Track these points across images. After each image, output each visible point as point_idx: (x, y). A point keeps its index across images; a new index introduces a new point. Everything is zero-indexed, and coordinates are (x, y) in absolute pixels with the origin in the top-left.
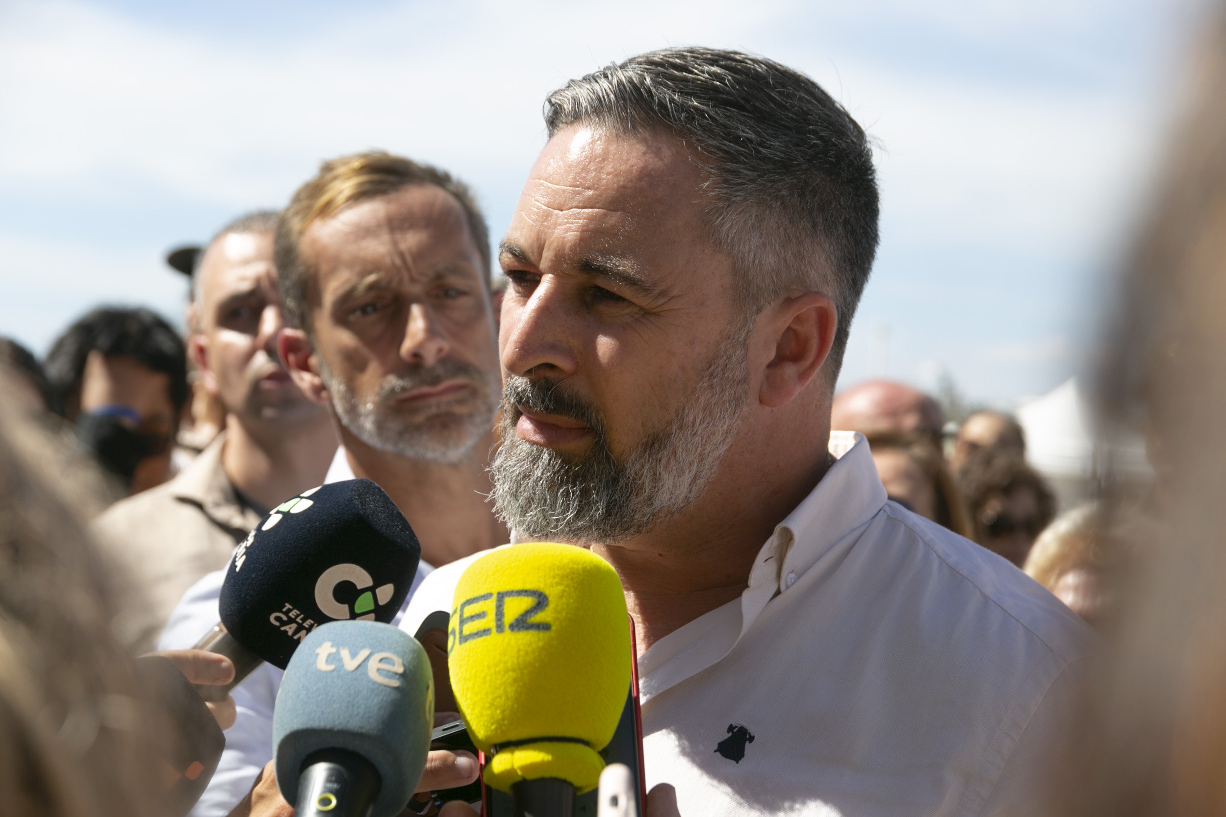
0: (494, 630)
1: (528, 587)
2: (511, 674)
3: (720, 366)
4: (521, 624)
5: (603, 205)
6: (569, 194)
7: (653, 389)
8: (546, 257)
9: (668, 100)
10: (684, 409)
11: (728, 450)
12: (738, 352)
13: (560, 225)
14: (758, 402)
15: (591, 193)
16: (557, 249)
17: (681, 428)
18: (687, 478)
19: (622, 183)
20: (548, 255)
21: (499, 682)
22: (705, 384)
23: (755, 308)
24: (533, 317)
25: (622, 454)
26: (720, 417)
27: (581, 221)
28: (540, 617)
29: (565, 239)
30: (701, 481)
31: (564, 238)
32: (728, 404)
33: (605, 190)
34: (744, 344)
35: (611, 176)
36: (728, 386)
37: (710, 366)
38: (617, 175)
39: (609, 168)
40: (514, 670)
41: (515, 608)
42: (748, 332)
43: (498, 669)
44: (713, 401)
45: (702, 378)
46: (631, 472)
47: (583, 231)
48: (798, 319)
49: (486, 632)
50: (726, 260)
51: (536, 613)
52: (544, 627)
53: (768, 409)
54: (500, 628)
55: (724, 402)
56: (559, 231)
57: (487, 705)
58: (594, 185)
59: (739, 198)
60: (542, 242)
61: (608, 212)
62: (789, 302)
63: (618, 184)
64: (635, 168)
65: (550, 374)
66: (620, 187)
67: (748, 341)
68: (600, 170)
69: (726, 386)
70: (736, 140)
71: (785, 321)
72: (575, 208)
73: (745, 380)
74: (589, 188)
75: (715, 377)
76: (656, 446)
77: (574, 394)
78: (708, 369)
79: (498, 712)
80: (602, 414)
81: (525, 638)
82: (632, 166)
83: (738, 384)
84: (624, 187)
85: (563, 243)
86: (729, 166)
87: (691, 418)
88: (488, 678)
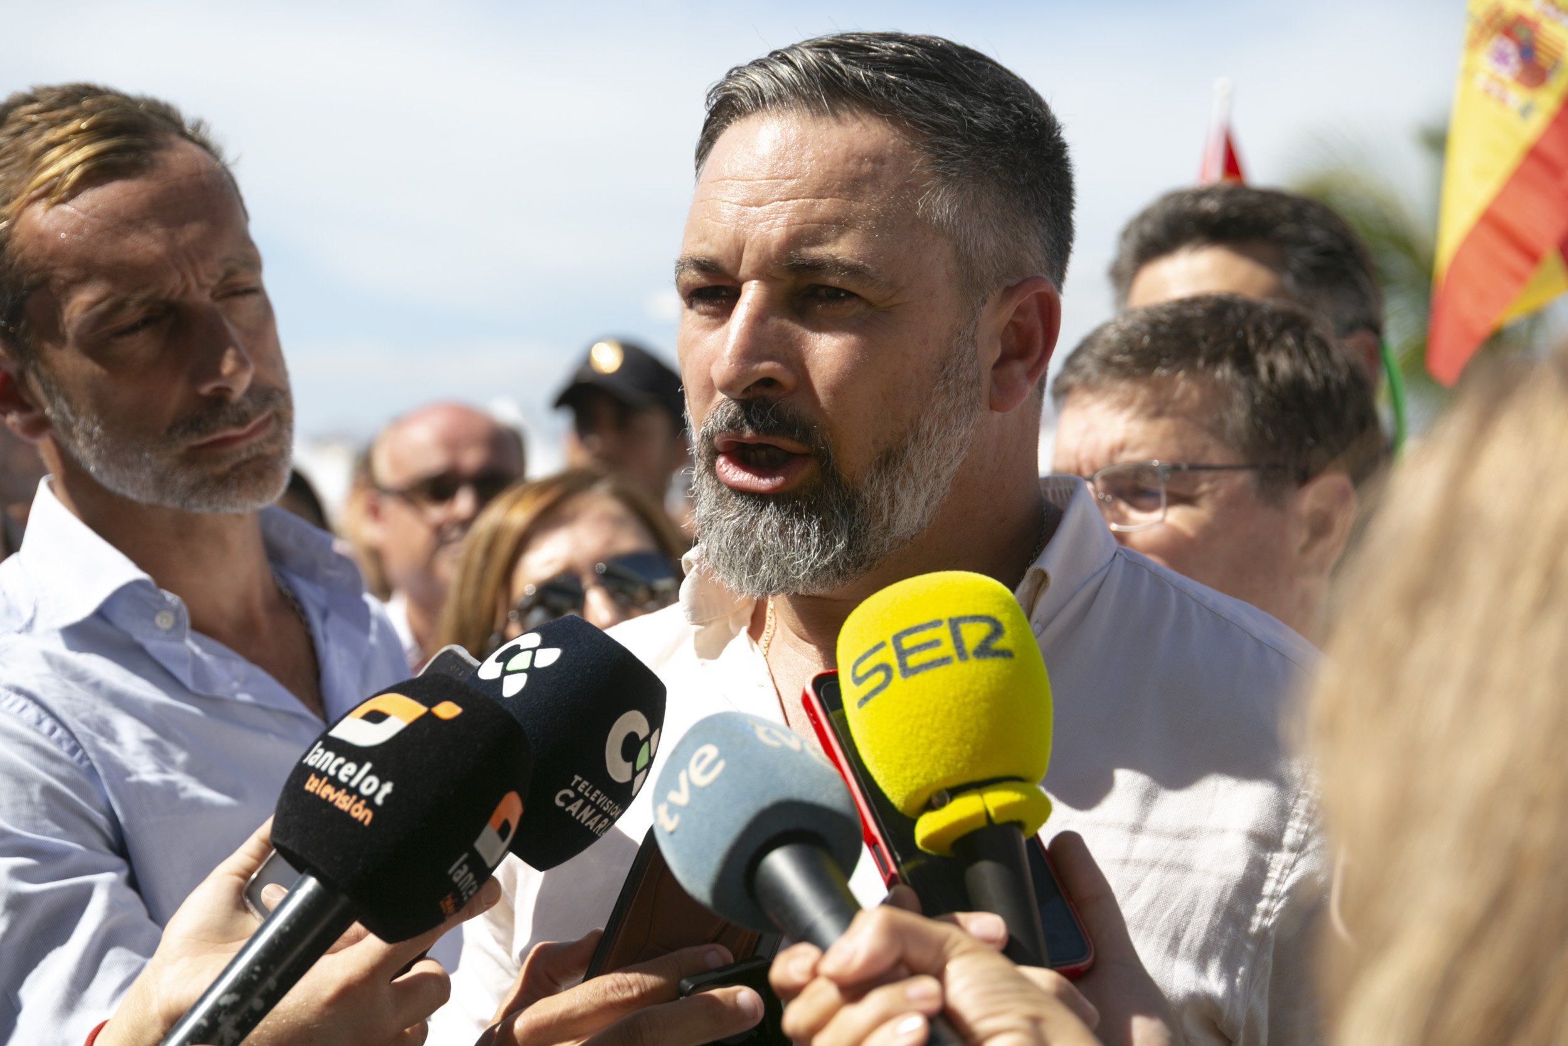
0: (956, 658)
1: (980, 612)
2: (983, 704)
3: (954, 365)
4: (984, 650)
5: (809, 194)
6: (767, 188)
7: (885, 399)
8: (747, 261)
9: (862, 75)
10: (919, 417)
11: (962, 463)
12: (969, 349)
13: (761, 221)
14: (988, 407)
15: (793, 182)
16: (761, 248)
17: (916, 439)
18: (922, 498)
19: (828, 168)
20: (749, 258)
21: (969, 714)
22: (940, 388)
23: (980, 299)
24: (744, 328)
25: (854, 477)
26: (956, 426)
27: (787, 215)
28: (1000, 644)
29: (770, 237)
30: (935, 503)
31: (768, 235)
32: (964, 409)
33: (810, 177)
34: (973, 341)
35: (814, 161)
36: (963, 389)
37: (944, 367)
38: (820, 160)
39: (809, 154)
40: (986, 700)
41: (973, 634)
42: (976, 326)
43: (967, 700)
44: (949, 406)
45: (937, 381)
46: (867, 496)
47: (789, 225)
48: (1020, 311)
49: (945, 661)
50: (948, 244)
51: (997, 639)
52: (1006, 654)
53: (997, 415)
54: (962, 654)
55: (960, 407)
56: (761, 228)
57: (953, 741)
58: (796, 174)
59: (955, 174)
60: (741, 243)
61: (816, 200)
62: (1009, 292)
63: (824, 169)
64: (839, 151)
65: (769, 393)
66: (827, 172)
67: (976, 336)
68: (799, 157)
69: (961, 387)
70: (945, 110)
71: (1008, 312)
72: (776, 200)
73: (977, 382)
74: (790, 178)
75: (950, 379)
76: (891, 463)
77: (795, 414)
78: (942, 370)
79: (968, 747)
80: (828, 433)
81: (990, 667)
82: (836, 149)
83: (972, 386)
84: (831, 172)
85: (767, 241)
86: (943, 140)
87: (927, 428)
88: (955, 710)
